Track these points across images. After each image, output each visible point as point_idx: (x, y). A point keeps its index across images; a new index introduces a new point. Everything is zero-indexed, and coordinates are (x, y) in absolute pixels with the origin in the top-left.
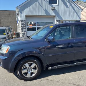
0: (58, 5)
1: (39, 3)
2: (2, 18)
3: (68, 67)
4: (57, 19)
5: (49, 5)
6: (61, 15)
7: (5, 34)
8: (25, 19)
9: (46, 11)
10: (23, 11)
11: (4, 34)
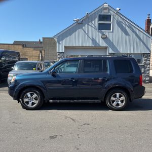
0: (112, 32)
1: (84, 30)
3: (72, 103)
4: (111, 51)
5: (98, 32)
6: (116, 46)
9: (94, 41)
10: (61, 40)
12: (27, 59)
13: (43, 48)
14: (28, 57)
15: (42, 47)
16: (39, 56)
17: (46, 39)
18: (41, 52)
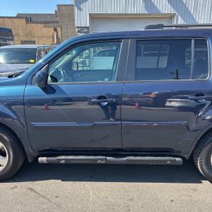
2: (66, 23)
7: (33, 61)
8: (88, 25)
10: (83, 2)
11: (31, 61)
12: (34, 42)
13: (60, 24)
14: (36, 39)
15: (57, 22)
16: (53, 38)
17: (64, 8)
18: (55, 30)
